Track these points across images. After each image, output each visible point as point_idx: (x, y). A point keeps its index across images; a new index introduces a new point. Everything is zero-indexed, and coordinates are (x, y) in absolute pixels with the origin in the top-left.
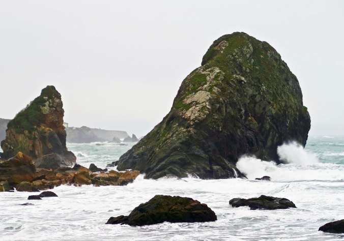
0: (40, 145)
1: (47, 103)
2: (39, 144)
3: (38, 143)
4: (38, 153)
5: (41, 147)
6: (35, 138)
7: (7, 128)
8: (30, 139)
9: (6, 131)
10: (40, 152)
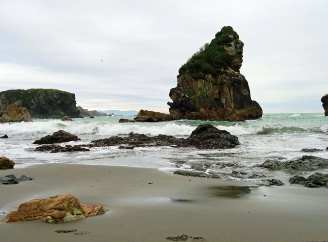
0: (230, 91)
1: (233, 43)
2: (228, 91)
3: (226, 90)
4: (226, 101)
5: (232, 94)
6: (222, 84)
7: (179, 74)
8: (214, 84)
9: (178, 77)
10: (229, 100)
